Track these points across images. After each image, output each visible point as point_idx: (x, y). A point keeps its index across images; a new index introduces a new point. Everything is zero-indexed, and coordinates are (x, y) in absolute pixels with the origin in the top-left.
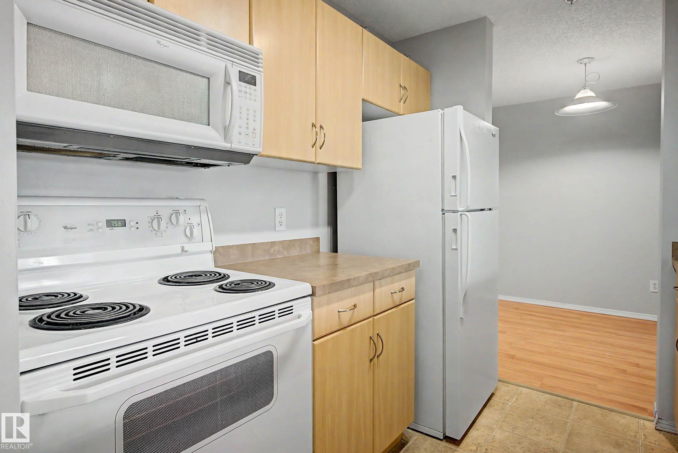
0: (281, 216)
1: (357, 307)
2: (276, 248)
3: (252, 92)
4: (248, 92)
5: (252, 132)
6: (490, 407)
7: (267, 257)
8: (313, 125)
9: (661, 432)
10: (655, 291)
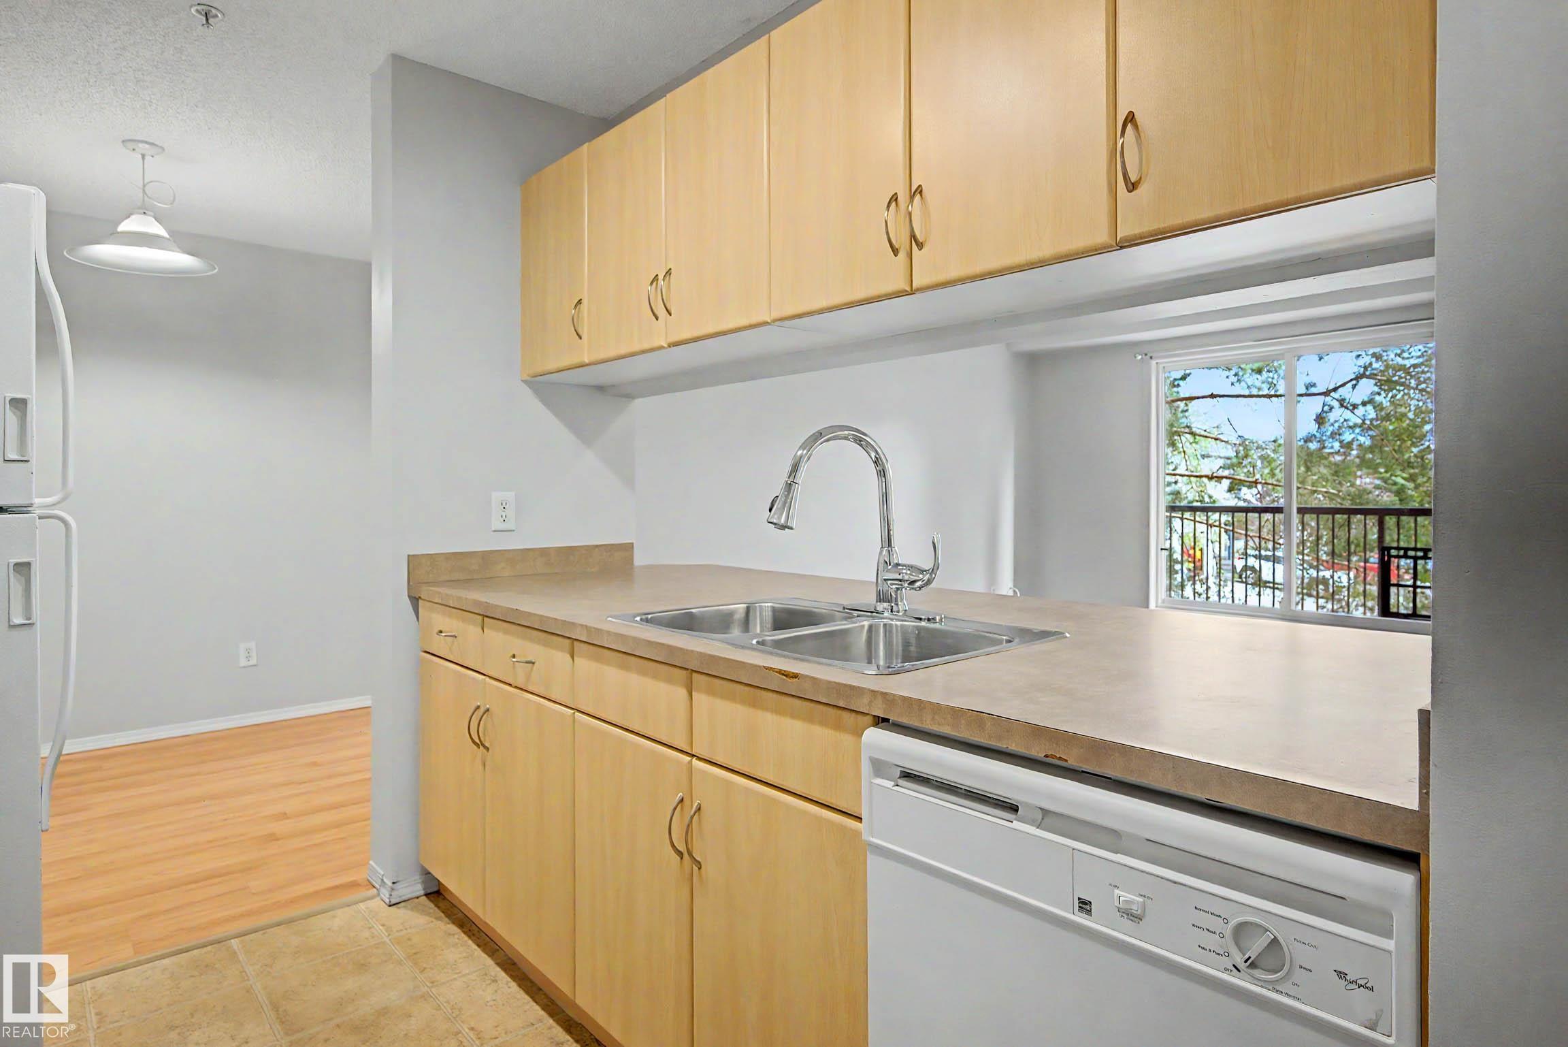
9: (402, 904)
10: (251, 663)
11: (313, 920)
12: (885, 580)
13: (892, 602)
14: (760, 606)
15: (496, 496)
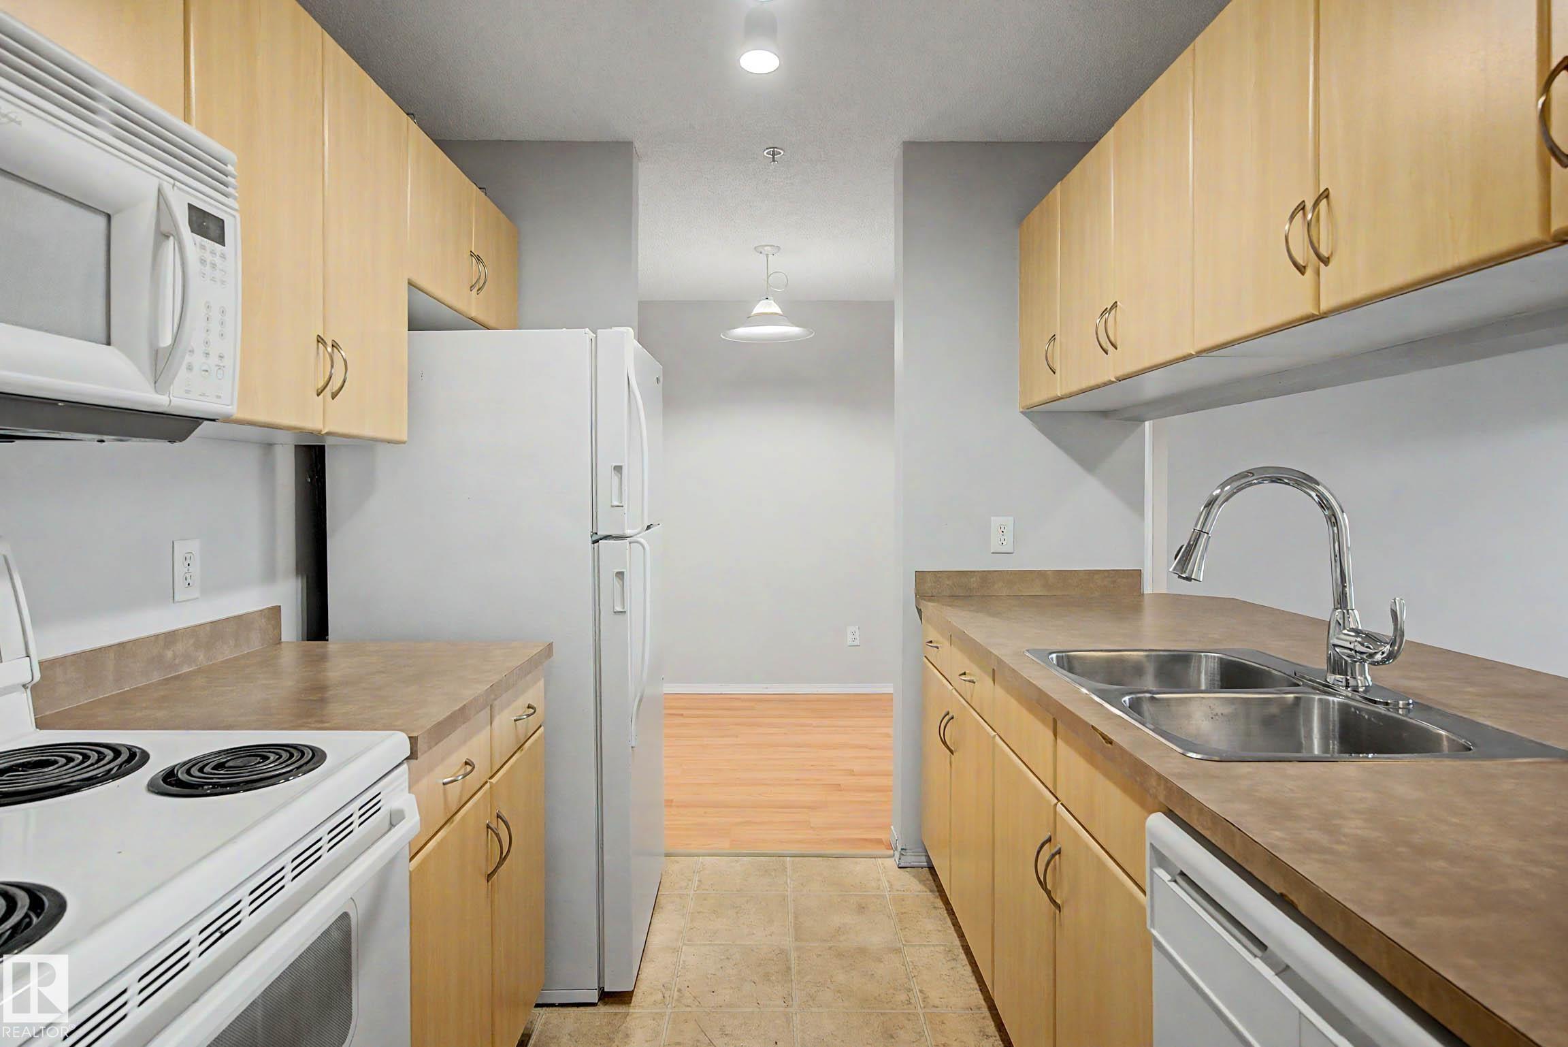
0: (188, 561)
1: (476, 766)
2: (180, 647)
3: (217, 260)
4: (208, 261)
5: (217, 365)
6: (661, 910)
7: (156, 677)
8: (320, 340)
9: (908, 869)
10: (855, 643)
11: (843, 861)
12: (1335, 646)
13: (1347, 675)
14: (1206, 656)
15: (996, 521)
